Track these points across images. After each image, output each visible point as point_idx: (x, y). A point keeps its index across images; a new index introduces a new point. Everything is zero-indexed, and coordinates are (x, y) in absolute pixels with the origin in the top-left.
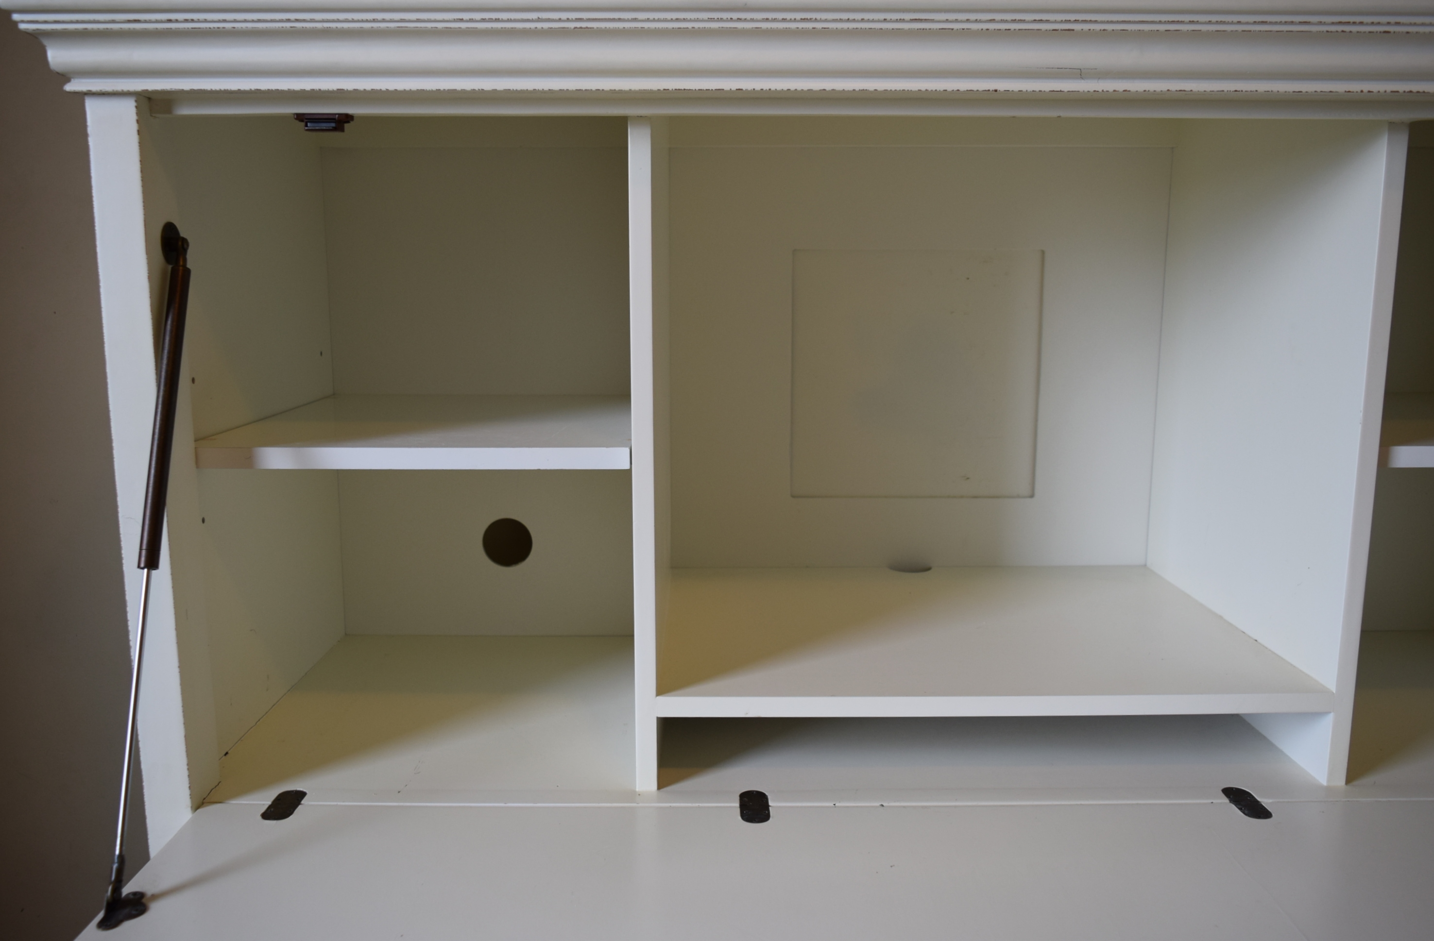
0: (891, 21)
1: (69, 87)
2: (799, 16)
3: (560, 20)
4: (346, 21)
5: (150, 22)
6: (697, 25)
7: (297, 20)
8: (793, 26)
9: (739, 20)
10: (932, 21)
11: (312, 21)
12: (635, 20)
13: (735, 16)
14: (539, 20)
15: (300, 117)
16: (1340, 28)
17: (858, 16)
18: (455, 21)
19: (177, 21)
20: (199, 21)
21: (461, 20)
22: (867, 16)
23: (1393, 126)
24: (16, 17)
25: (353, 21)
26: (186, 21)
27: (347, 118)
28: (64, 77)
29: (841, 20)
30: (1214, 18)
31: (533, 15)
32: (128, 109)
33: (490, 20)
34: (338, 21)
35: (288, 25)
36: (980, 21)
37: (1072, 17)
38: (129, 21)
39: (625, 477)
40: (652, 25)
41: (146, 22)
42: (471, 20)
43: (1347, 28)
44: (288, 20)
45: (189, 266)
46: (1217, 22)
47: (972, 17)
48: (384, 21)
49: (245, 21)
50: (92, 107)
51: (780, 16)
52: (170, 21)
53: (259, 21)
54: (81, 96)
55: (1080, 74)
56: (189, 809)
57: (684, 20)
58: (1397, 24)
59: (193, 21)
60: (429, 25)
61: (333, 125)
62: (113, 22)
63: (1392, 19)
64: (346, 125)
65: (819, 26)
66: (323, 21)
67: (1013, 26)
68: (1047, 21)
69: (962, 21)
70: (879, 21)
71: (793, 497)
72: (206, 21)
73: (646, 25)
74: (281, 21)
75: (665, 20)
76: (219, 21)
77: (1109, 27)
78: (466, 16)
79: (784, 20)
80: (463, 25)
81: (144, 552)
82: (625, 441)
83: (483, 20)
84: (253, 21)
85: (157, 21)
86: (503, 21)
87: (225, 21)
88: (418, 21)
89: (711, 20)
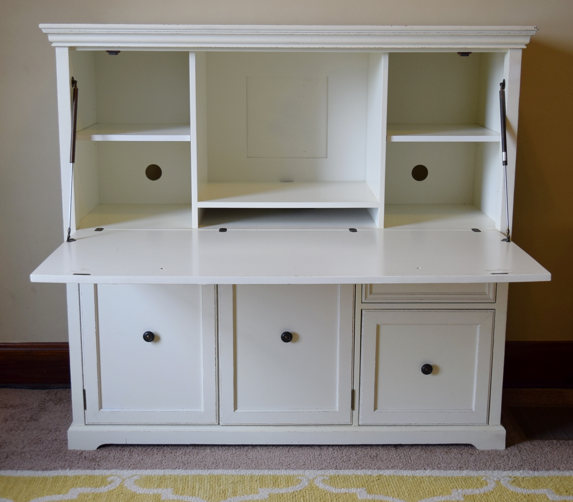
0: (251, 32)
1: (53, 45)
2: (229, 31)
3: (172, 32)
4: (122, 31)
5: (75, 31)
6: (205, 33)
7: (110, 31)
8: (228, 33)
9: (215, 32)
10: (260, 32)
11: (114, 31)
12: (190, 32)
13: (214, 31)
14: (167, 32)
15: (107, 51)
16: (358, 34)
17: (243, 31)
18: (148, 32)
19: (81, 31)
20: (87, 31)
21: (149, 32)
22: (245, 31)
23: (384, 53)
24: (42, 30)
25: (124, 31)
26: (84, 31)
27: (119, 52)
28: (51, 43)
29: (239, 32)
30: (327, 32)
31: (166, 31)
32: (66, 51)
33: (156, 32)
34: (120, 31)
35: (108, 32)
36: (272, 32)
37: (293, 31)
38: (70, 31)
39: (189, 143)
40: (194, 33)
41: (74, 31)
42: (151, 32)
43: (360, 34)
44: (108, 31)
45: (78, 88)
46: (328, 33)
47: (270, 31)
48: (131, 31)
49: (98, 31)
50: (57, 49)
51: (224, 31)
52: (80, 31)
53: (101, 31)
54: (54, 47)
55: (298, 43)
56: (75, 230)
57: (202, 32)
58: (371, 33)
59: (85, 31)
60: (141, 33)
61: (116, 53)
62: (66, 31)
63: (370, 32)
64: (119, 53)
65: (234, 33)
66: (116, 31)
67: (279, 33)
68: (288, 32)
69: (267, 32)
70: (248, 32)
71: (248, 157)
72: (88, 31)
73: (193, 33)
74: (107, 31)
75: (197, 32)
76: (92, 31)
77: (303, 34)
78: (150, 31)
79: (225, 32)
80: (150, 33)
81: (71, 159)
82: (189, 134)
83: (154, 32)
84: (100, 31)
85: (77, 31)
86: (159, 32)
87: (93, 31)
88: (139, 32)
89: (208, 32)
